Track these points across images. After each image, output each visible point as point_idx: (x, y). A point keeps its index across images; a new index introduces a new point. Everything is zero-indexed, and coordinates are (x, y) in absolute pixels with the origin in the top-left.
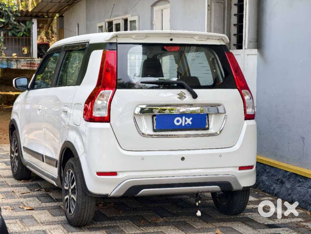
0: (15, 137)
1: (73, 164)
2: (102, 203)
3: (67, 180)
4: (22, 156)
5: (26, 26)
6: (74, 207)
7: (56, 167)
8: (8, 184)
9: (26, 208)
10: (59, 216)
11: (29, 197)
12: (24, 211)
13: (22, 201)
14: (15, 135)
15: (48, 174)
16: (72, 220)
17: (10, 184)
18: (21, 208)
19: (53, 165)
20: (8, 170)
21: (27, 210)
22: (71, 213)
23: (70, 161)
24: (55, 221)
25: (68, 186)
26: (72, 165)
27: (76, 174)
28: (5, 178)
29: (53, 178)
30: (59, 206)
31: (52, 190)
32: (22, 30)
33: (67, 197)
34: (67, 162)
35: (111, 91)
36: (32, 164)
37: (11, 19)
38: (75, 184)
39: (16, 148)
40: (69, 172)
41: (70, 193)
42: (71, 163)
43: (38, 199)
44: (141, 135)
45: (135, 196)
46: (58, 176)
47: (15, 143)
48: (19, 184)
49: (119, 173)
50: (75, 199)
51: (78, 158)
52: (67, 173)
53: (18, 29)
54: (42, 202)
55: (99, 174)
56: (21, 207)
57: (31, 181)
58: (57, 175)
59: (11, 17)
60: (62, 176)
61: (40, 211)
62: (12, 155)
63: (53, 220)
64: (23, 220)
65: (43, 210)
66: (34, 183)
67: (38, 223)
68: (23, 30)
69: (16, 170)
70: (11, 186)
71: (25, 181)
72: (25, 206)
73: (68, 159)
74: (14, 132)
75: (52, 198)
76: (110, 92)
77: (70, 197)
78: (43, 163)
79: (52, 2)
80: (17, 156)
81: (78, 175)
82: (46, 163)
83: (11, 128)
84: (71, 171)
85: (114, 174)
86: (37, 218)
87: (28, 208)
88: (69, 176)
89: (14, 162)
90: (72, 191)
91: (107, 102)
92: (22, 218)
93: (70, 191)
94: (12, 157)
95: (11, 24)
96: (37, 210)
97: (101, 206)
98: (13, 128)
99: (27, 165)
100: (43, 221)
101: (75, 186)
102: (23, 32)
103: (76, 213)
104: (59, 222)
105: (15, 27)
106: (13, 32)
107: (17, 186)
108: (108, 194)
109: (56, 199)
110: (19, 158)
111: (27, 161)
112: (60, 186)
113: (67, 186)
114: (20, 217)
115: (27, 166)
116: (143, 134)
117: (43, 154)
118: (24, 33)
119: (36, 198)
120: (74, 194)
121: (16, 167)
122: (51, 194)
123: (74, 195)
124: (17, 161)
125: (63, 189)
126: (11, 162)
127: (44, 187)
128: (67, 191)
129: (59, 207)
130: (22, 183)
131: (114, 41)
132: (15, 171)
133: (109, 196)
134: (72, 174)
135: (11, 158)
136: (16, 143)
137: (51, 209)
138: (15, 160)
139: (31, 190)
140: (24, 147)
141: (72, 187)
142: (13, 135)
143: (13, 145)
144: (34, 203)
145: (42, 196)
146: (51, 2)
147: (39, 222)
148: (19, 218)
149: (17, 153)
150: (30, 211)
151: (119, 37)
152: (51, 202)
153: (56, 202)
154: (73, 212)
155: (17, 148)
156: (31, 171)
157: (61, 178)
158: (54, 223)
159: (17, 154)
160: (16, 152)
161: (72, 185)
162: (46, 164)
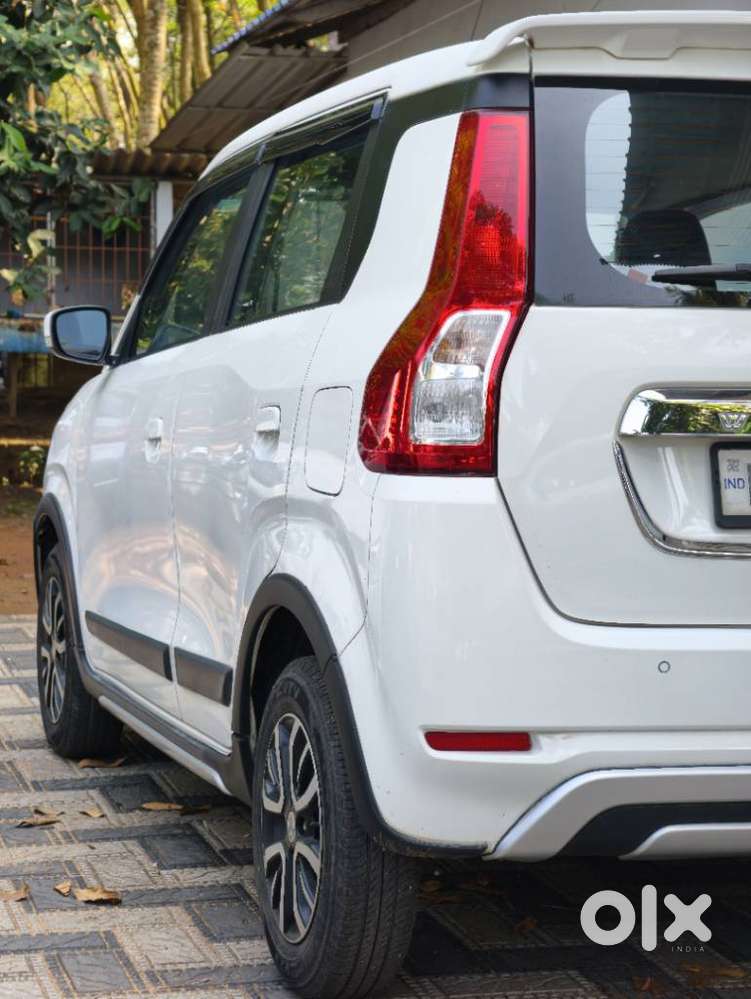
0: (58, 573)
1: (307, 691)
2: (437, 873)
3: (276, 765)
4: (83, 653)
5: (132, 194)
6: (313, 907)
7: (226, 701)
8: (19, 775)
9: (84, 895)
10: (238, 938)
11: (105, 836)
12: (75, 909)
13: (68, 856)
14: (57, 562)
15: (189, 736)
16: (300, 971)
17: (28, 777)
18: (64, 891)
19: (209, 694)
20: (29, 713)
21: (89, 902)
22: (296, 930)
23: (293, 672)
24: (218, 969)
25: (282, 797)
26: (303, 694)
27: (323, 740)
28: (14, 748)
29: (210, 756)
30: (239, 887)
31: (207, 807)
32: (117, 209)
33: (276, 849)
34: (276, 677)
35: (505, 315)
36: (120, 690)
37: (79, 168)
38: (314, 786)
39: (58, 620)
40: (287, 726)
41: (292, 834)
42: (298, 685)
43: (146, 848)
44: (656, 544)
45: (623, 857)
46: (233, 748)
47: (54, 598)
48: (68, 775)
49: (544, 740)
50: (316, 864)
51: (333, 659)
52: (276, 731)
53: (103, 204)
54: (161, 866)
55: (440, 739)
56: (64, 887)
57: (120, 765)
58: (229, 743)
59: (78, 159)
60: (253, 744)
61: (147, 911)
62: (45, 653)
63: (206, 960)
64: (65, 960)
65: (163, 904)
66: (132, 771)
67: (136, 975)
68: (119, 209)
69: (56, 713)
70: (31, 788)
71: (95, 763)
72: (83, 884)
73: (281, 667)
74: (54, 551)
75: (208, 847)
76: (498, 319)
77: (290, 851)
78: (168, 681)
79: (226, 104)
80: (64, 654)
81: (332, 744)
82: (181, 683)
83: (41, 536)
84: (297, 724)
85: (519, 741)
86: (130, 951)
87: (94, 897)
88: (284, 745)
89: (52, 681)
90: (300, 819)
91: (482, 368)
92: (58, 949)
93: (291, 821)
94: (45, 659)
95: (78, 188)
96: (138, 906)
97: (433, 889)
98: (49, 536)
99: (102, 694)
100: (157, 968)
101: (315, 799)
102: (121, 217)
103: (319, 937)
104: (236, 977)
105: (91, 200)
106: (86, 215)
107: (58, 785)
108: (485, 848)
109: (225, 852)
110: (72, 662)
111: (101, 677)
112: (245, 797)
113: (275, 797)
114: (48, 943)
115: (104, 700)
116: (665, 538)
117: (167, 641)
118: (126, 219)
119: (134, 842)
120: (312, 838)
121: (56, 701)
122: (204, 827)
123: (309, 845)
124: (63, 677)
125: (255, 811)
126: (41, 681)
127: (173, 790)
128: (276, 822)
129: (238, 893)
130: (81, 775)
131: (519, 66)
132: (54, 721)
133: (485, 858)
134: (300, 742)
135: (42, 662)
136: (59, 597)
137: (202, 901)
138: (55, 670)
139: (119, 805)
140: (89, 615)
141: (301, 803)
142: (49, 565)
143: (48, 605)
144: (125, 866)
145: (163, 832)
146: (220, 105)
147: (142, 967)
148: (47, 949)
149: (64, 642)
150: (103, 909)
151: (540, 49)
152: (204, 865)
153: (225, 864)
154: (303, 931)
155: (62, 619)
156: (119, 724)
157: (248, 755)
158: (213, 978)
159: (60, 647)
160: (60, 639)
161: (301, 792)
162: (180, 689)
